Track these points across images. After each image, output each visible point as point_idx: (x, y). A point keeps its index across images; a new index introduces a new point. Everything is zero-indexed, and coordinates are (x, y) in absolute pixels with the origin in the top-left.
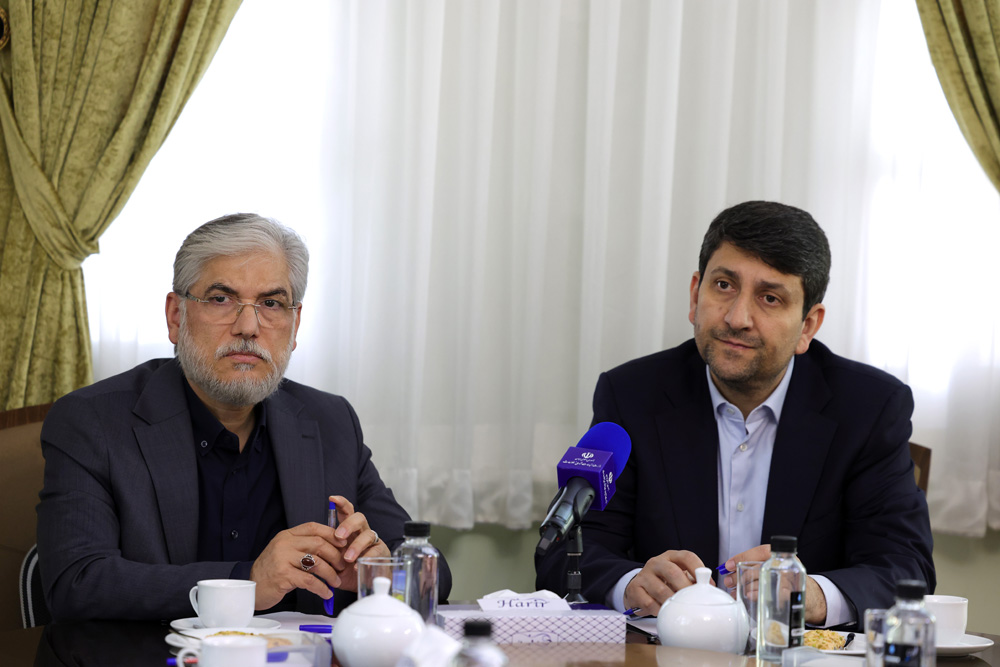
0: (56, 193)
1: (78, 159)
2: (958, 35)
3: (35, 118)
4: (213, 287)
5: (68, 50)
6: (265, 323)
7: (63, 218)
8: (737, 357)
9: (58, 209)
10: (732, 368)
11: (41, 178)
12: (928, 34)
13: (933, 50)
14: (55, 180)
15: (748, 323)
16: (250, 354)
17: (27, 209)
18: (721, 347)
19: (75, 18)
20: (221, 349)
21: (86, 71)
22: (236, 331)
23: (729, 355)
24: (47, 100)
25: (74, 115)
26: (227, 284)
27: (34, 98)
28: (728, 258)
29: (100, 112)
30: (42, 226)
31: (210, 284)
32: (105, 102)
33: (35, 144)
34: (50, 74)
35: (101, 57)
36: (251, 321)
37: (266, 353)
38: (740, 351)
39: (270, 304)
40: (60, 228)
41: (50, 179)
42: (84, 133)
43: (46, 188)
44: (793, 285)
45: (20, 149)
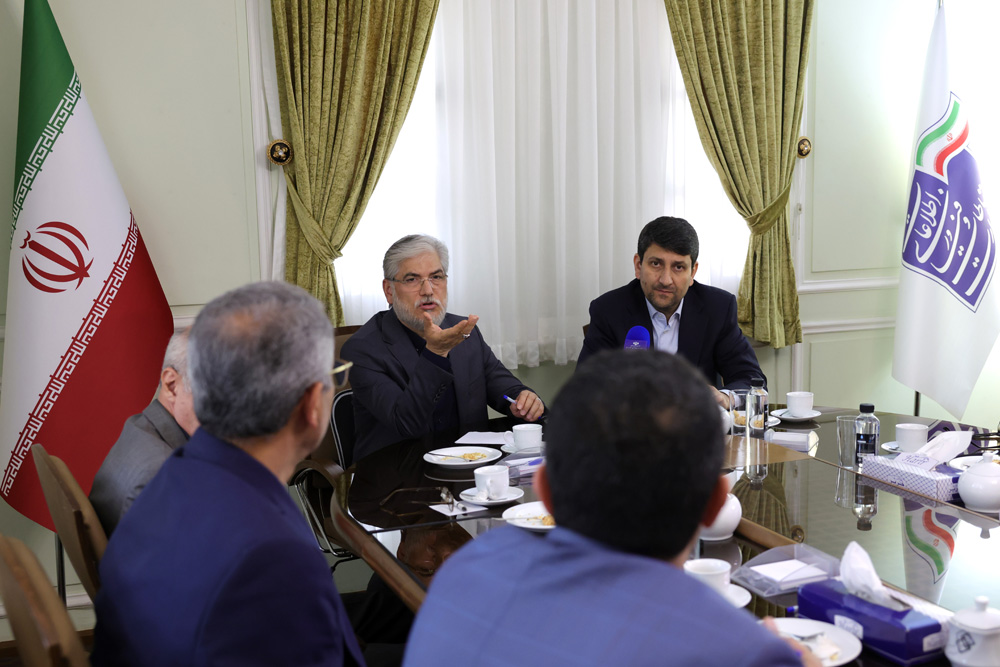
0: (322, 228)
1: (332, 212)
2: (713, 131)
3: (309, 195)
4: (407, 275)
5: (322, 161)
6: (436, 287)
7: (327, 241)
8: (666, 297)
9: (323, 237)
10: (663, 302)
11: (315, 222)
12: (700, 131)
13: (702, 138)
14: (321, 223)
15: (671, 282)
16: (431, 304)
17: (308, 238)
18: (657, 293)
19: (324, 145)
20: (417, 303)
21: (332, 170)
22: (422, 293)
23: (662, 297)
24: (313, 185)
25: (328, 191)
26: (414, 272)
27: (308, 184)
28: (655, 252)
29: (340, 189)
30: (315, 245)
31: (405, 274)
32: (342, 185)
33: (310, 207)
34: (314, 172)
35: (339, 163)
36: (429, 287)
37: (438, 302)
38: (667, 294)
39: (436, 277)
40: (325, 246)
41: (318, 222)
42: (333, 200)
43: (317, 227)
44: (687, 260)
45: (303, 210)
